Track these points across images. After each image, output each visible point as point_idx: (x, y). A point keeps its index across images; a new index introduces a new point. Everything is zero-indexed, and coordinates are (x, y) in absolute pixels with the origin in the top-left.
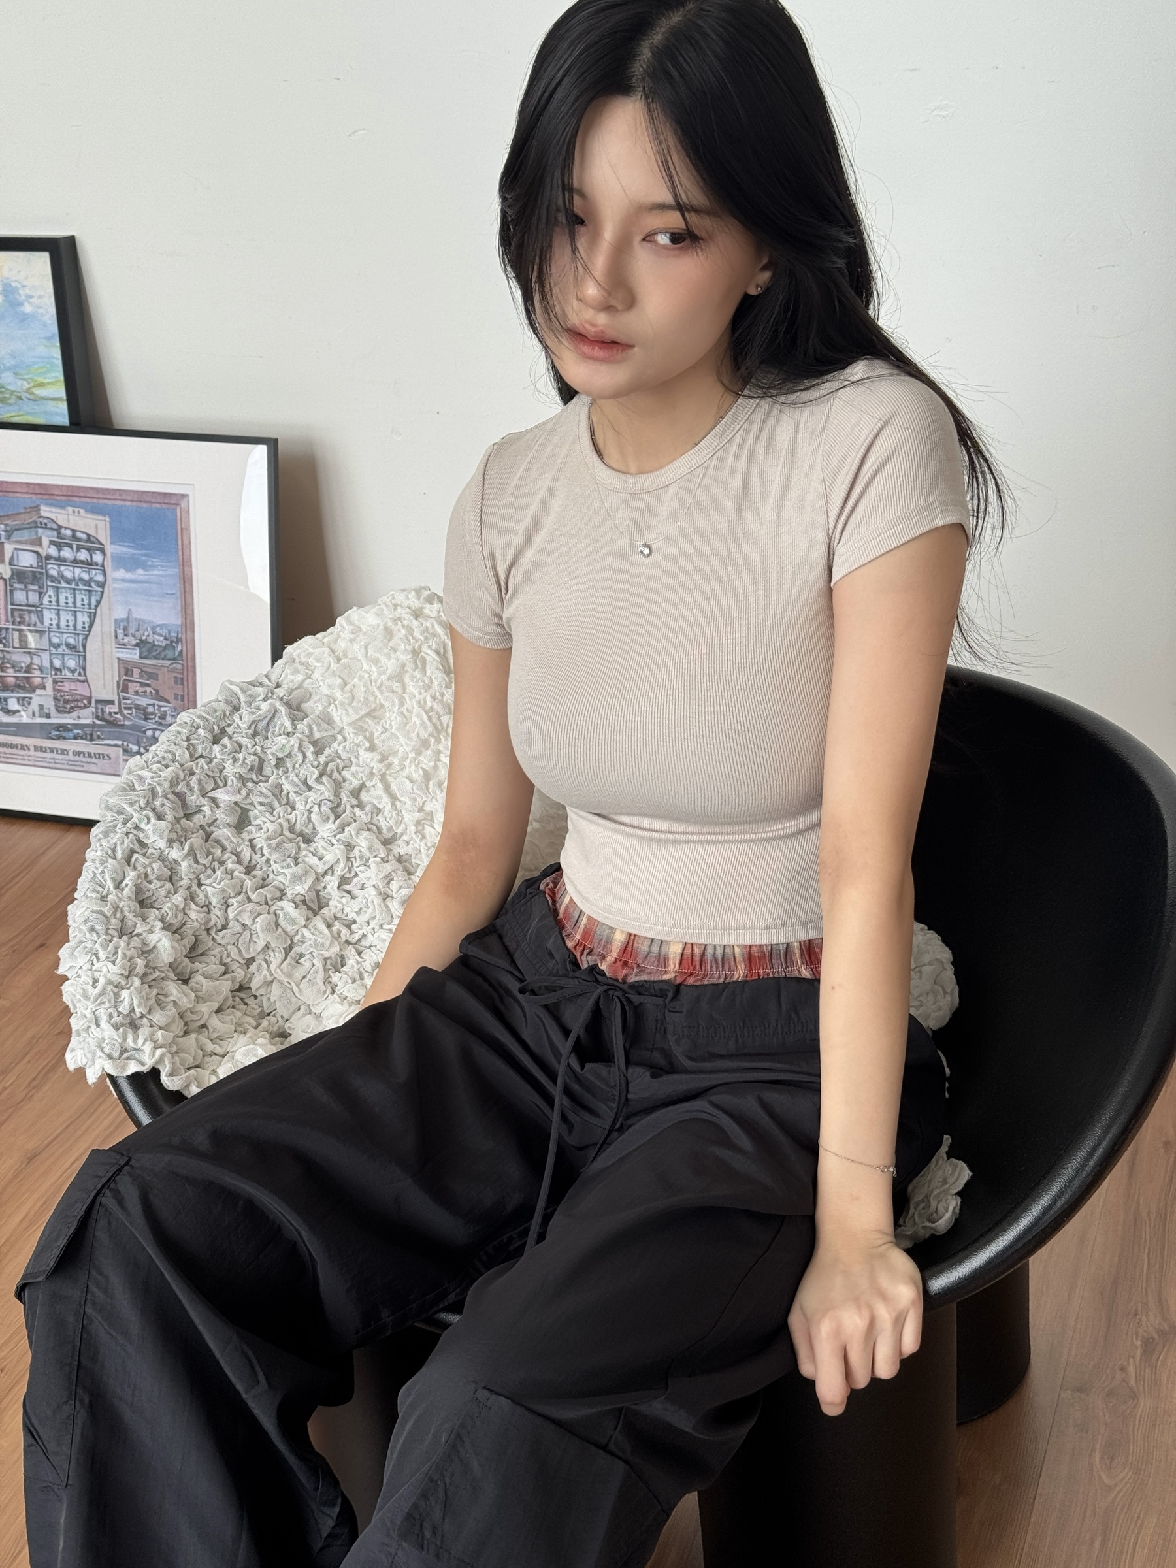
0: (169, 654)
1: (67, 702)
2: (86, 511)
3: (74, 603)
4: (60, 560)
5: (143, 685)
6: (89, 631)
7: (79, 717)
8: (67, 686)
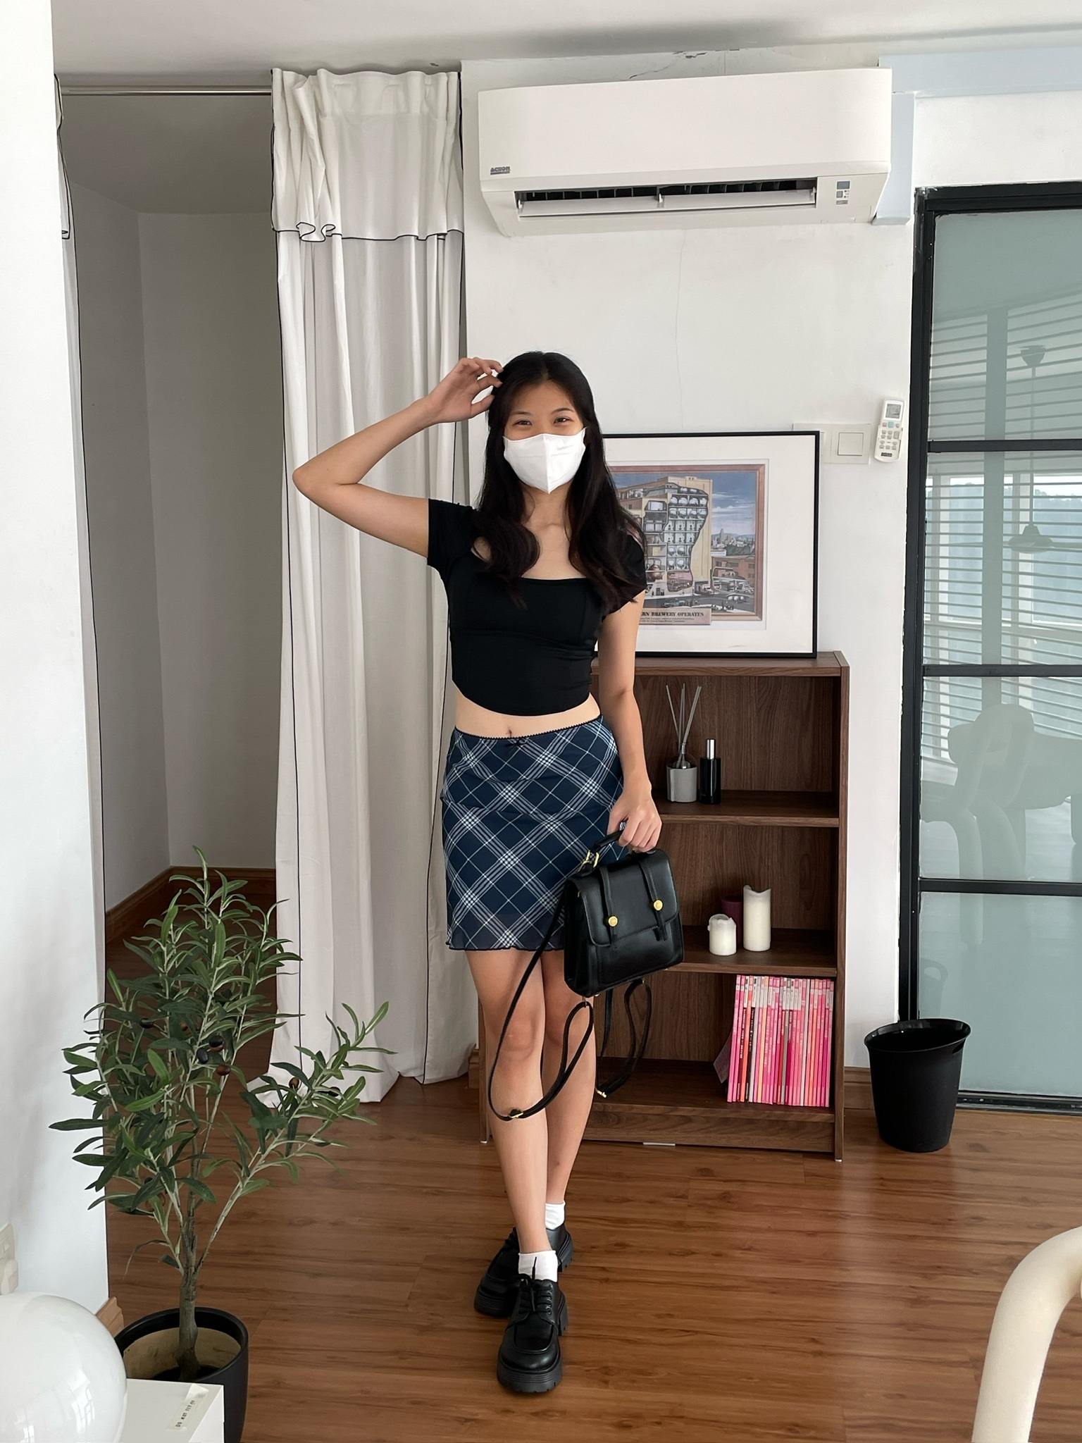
0: (746, 551)
1: (676, 585)
2: (698, 478)
3: (685, 529)
4: (678, 505)
5: (727, 570)
6: (695, 542)
7: (683, 593)
8: (677, 576)
